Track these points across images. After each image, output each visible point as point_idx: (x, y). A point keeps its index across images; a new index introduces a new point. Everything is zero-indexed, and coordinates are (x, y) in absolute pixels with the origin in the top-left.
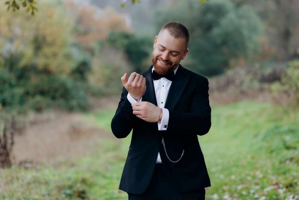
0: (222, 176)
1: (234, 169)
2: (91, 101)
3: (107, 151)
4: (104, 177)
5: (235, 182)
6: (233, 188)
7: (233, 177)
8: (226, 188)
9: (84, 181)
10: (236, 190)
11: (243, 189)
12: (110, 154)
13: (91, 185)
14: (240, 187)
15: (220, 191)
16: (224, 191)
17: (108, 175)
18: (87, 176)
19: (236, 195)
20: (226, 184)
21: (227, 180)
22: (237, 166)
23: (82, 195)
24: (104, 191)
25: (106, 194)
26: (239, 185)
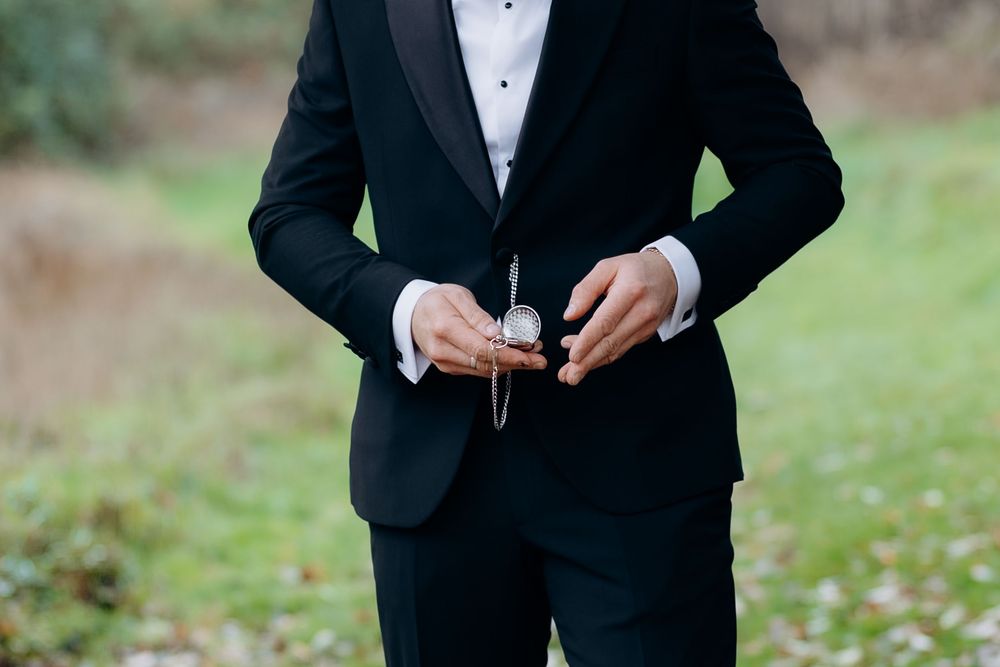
0: (872, 496)
1: (944, 459)
2: (136, 93)
3: (237, 373)
4: (222, 503)
5: (939, 521)
6: (925, 555)
7: (933, 499)
8: (884, 551)
9: (109, 518)
10: (940, 557)
11: (978, 555)
12: (257, 390)
13: (150, 544)
14: (960, 548)
15: (858, 567)
16: (876, 568)
17: (246, 493)
18: (130, 491)
19: (937, 584)
20: (890, 533)
21: (898, 514)
22: (957, 444)
23: (106, 593)
24: (219, 574)
25: (235, 586)
26: (958, 534)
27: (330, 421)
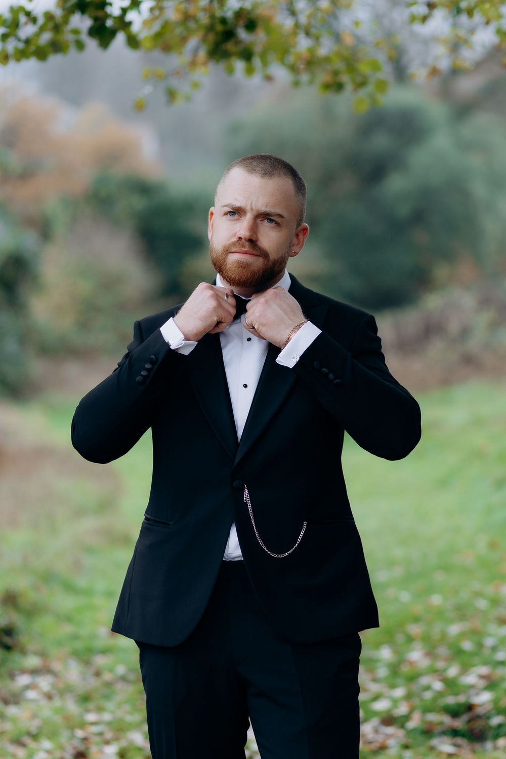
0: (405, 596)
1: (439, 578)
2: (37, 367)
3: (80, 513)
4: (70, 588)
5: (440, 614)
6: (436, 631)
7: (436, 600)
8: (415, 629)
9: (10, 599)
10: (444, 636)
11: (463, 635)
12: (89, 524)
13: (32, 612)
14: (454, 629)
15: (400, 638)
16: (410, 639)
17: (82, 582)
18: (22, 584)
19: (443, 651)
20: (417, 619)
21: (418, 609)
22: (447, 568)
23: (7, 640)
24: (67, 629)
25: (75, 637)
26: (451, 621)
27: (126, 540)
